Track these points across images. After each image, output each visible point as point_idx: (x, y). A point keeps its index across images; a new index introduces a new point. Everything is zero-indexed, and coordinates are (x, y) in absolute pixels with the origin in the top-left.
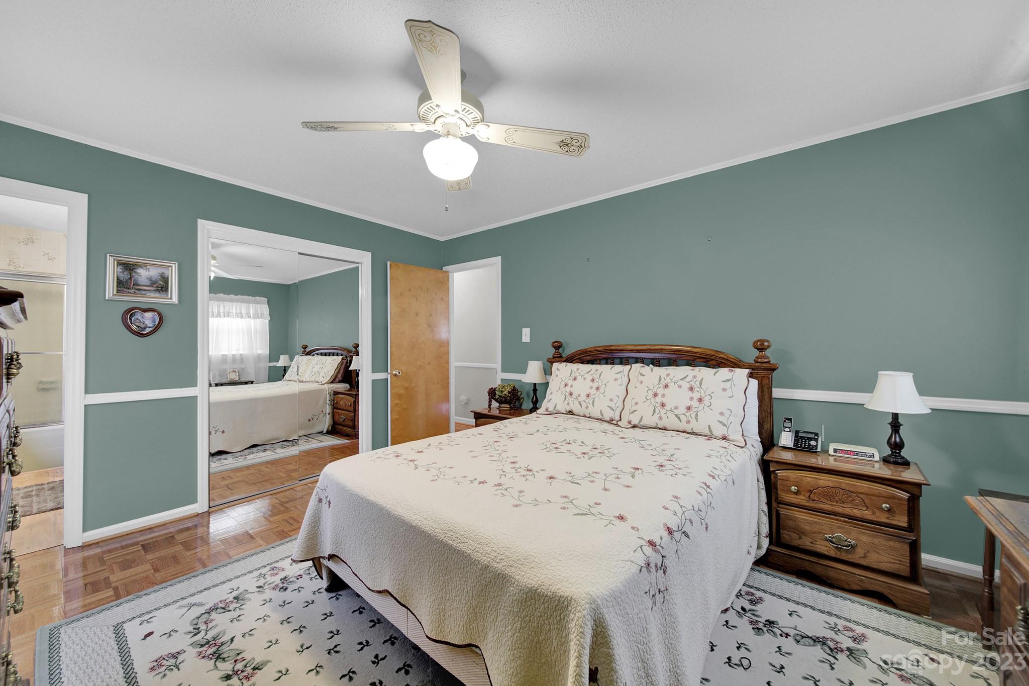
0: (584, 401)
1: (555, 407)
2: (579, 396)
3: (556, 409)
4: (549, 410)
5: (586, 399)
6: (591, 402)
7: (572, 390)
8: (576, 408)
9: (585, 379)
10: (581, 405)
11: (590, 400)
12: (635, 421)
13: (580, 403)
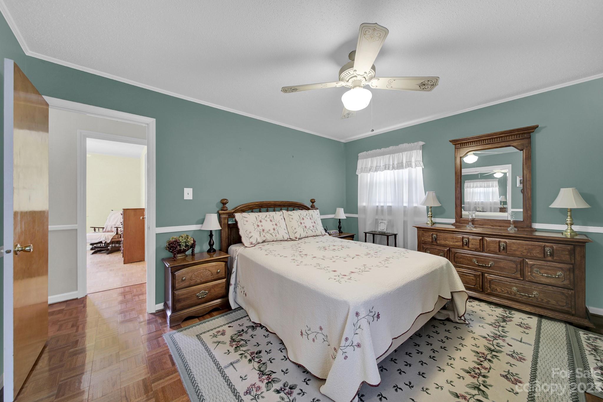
0: (273, 232)
1: (257, 240)
2: (269, 230)
3: (257, 241)
4: (253, 243)
5: (274, 231)
6: (277, 232)
7: (263, 228)
8: (269, 237)
9: (266, 221)
10: (272, 235)
11: (276, 231)
12: (298, 237)
13: (271, 234)
